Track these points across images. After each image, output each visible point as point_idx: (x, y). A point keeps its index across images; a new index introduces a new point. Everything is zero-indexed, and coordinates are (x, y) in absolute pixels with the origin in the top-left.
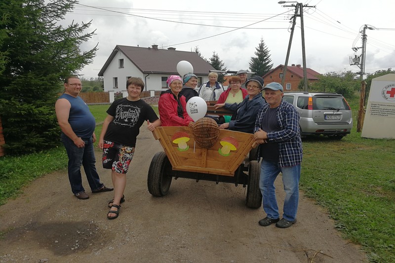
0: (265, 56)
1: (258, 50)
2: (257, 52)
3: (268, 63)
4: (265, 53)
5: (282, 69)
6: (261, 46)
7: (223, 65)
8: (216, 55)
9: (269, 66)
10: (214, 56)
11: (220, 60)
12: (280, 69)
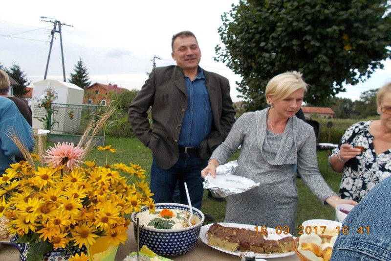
0: (84, 73)
1: (77, 67)
2: (75, 68)
3: (86, 80)
4: (83, 71)
5: (97, 87)
6: (80, 64)
7: (25, 76)
8: (16, 65)
9: (88, 83)
10: (15, 66)
11: (21, 70)
12: (96, 87)
